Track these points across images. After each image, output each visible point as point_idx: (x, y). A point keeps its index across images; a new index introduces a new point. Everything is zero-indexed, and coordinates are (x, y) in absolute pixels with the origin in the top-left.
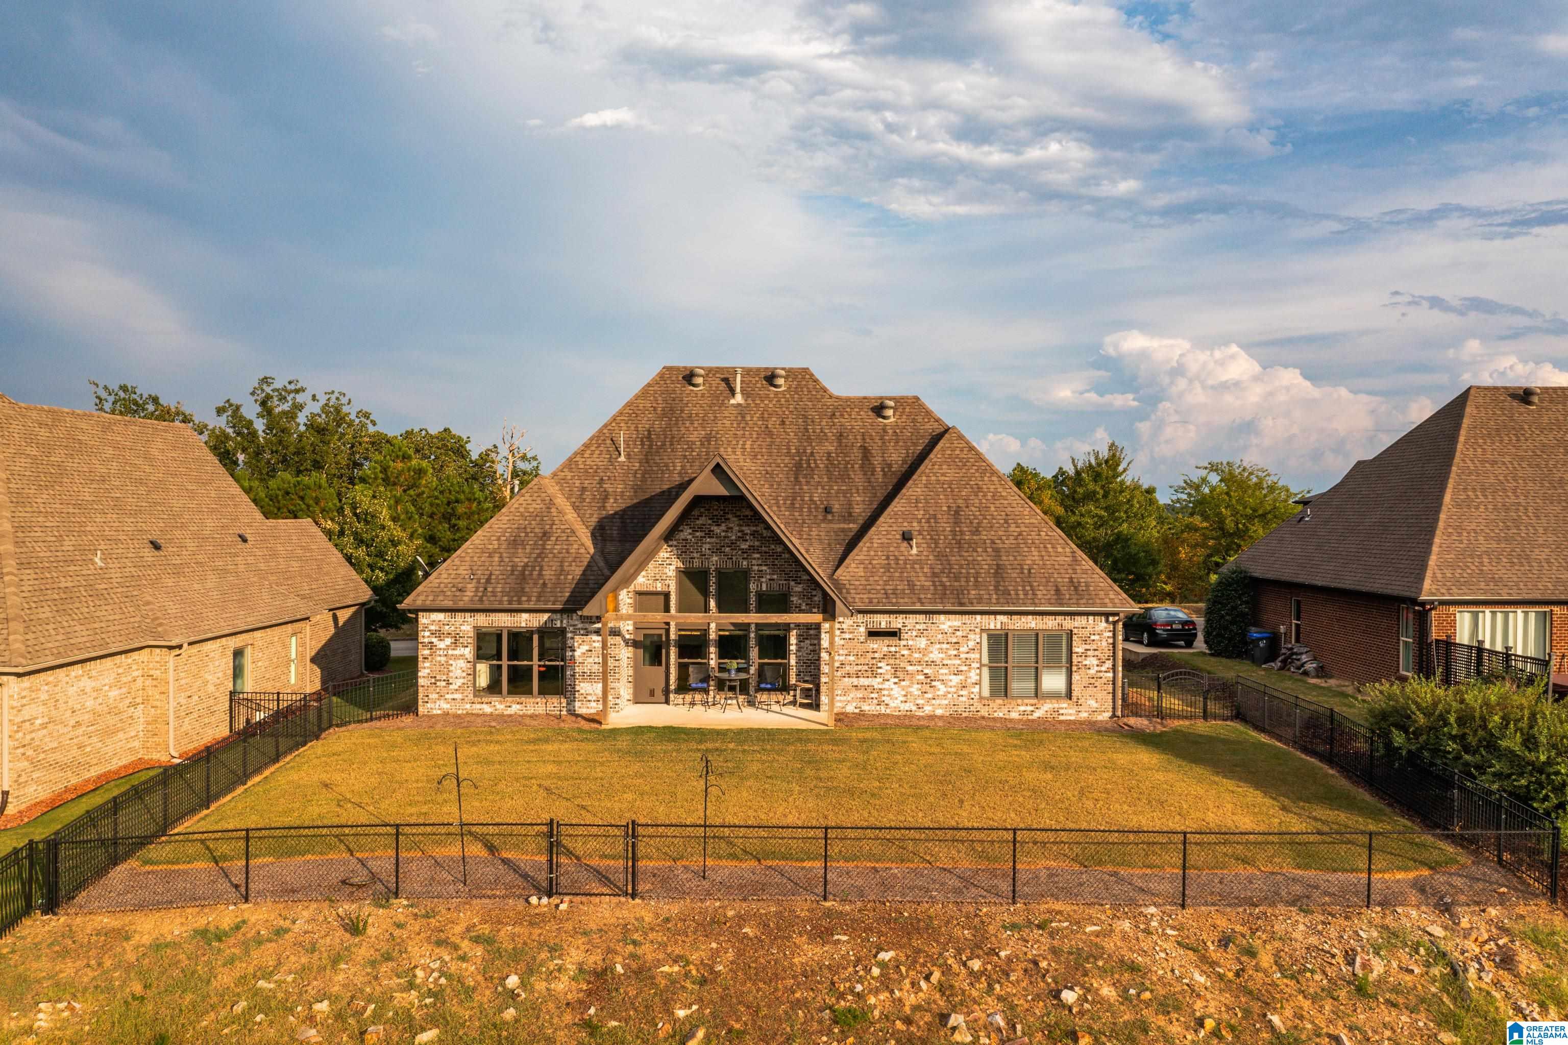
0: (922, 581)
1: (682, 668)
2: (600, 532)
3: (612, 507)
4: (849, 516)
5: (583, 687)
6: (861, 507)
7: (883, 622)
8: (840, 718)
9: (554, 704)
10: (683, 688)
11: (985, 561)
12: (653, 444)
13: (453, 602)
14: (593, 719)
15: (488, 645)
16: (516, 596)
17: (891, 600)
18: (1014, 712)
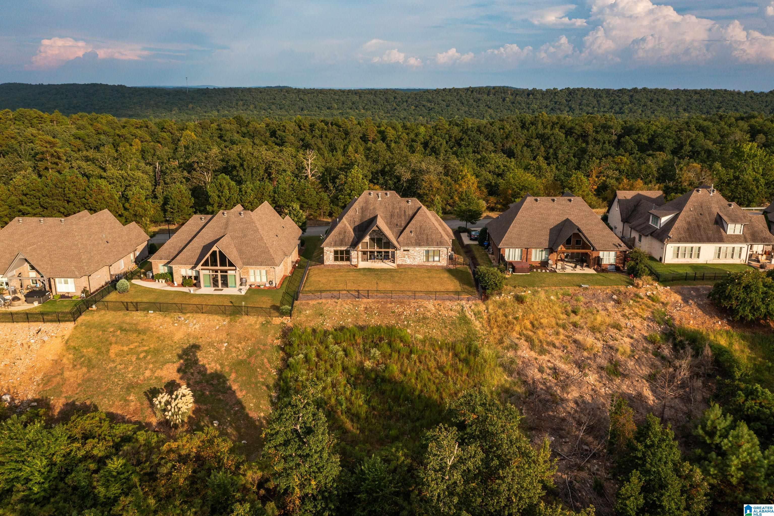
0: (413, 241)
1: (370, 256)
2: (354, 230)
3: (357, 224)
4: (401, 226)
5: (353, 260)
6: (403, 225)
7: (406, 248)
8: (398, 265)
9: (348, 263)
10: (370, 259)
11: (425, 237)
12: (363, 210)
13: (330, 245)
14: (356, 266)
15: (336, 252)
16: (341, 245)
17: (408, 245)
18: (429, 264)
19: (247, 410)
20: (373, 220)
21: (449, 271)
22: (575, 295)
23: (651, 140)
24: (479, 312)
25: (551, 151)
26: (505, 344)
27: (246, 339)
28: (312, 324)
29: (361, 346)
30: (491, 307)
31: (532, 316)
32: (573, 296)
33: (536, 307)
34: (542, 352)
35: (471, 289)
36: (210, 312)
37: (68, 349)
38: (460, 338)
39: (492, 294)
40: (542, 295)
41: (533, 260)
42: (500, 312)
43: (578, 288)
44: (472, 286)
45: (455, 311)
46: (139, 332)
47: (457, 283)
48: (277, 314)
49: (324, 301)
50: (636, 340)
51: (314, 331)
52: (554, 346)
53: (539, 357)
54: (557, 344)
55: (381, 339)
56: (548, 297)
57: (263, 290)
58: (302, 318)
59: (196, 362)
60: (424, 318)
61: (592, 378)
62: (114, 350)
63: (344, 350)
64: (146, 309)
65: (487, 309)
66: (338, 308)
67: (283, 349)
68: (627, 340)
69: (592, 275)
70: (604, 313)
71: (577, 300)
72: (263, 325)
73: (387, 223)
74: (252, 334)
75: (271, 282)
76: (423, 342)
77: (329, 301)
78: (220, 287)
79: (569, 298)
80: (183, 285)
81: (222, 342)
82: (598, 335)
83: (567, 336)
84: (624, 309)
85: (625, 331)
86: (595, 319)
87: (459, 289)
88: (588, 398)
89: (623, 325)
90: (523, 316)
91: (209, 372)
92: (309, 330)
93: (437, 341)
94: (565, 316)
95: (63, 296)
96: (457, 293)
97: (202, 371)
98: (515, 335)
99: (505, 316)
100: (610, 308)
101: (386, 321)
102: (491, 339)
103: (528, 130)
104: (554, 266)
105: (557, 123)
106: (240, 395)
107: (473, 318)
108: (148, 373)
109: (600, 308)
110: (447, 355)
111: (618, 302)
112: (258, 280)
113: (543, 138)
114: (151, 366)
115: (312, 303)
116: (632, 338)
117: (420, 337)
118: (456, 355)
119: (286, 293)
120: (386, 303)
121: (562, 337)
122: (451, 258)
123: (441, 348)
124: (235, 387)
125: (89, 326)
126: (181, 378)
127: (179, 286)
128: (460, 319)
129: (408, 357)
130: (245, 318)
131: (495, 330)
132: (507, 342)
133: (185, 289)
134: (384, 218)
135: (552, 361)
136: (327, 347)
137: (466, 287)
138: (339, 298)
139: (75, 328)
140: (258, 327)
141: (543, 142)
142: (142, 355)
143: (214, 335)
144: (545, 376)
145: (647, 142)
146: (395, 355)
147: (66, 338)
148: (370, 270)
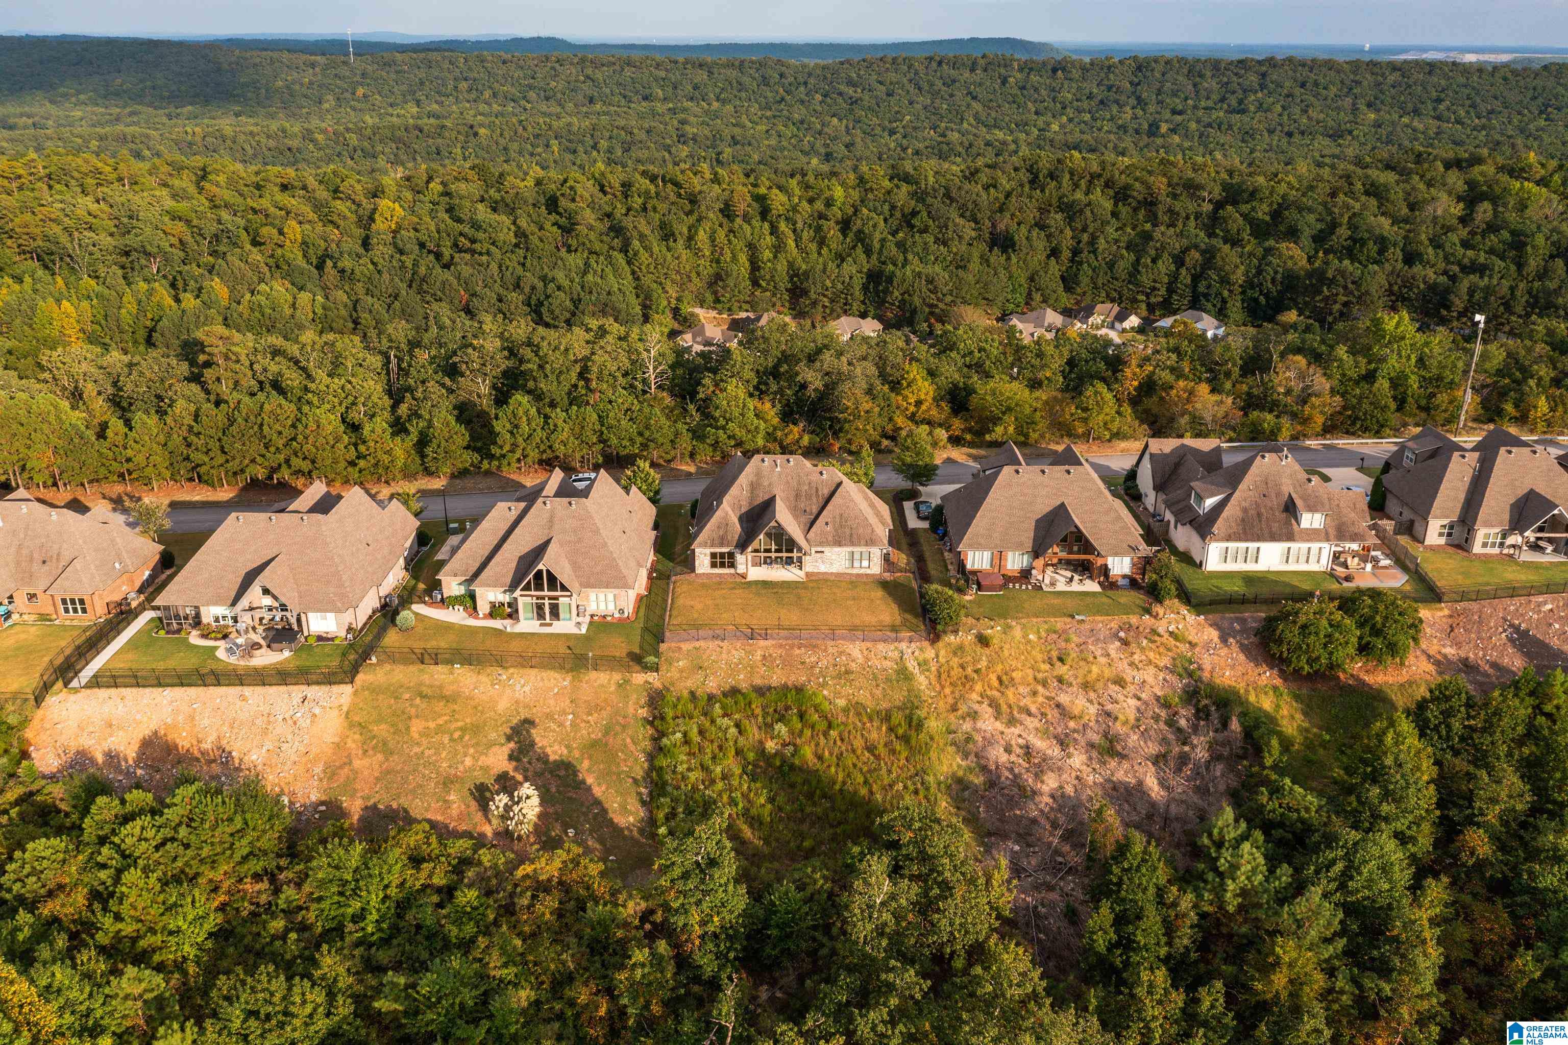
0: (830, 538)
1: (765, 561)
2: (741, 519)
3: (744, 510)
4: (811, 514)
5: (739, 566)
6: (815, 510)
7: (819, 549)
8: (807, 574)
9: (732, 571)
11: (848, 531)
12: (754, 487)
13: (704, 545)
14: (744, 576)
15: (713, 555)
16: (722, 545)
17: (821, 544)
18: (855, 571)
19: (611, 815)
20: (769, 504)
21: (885, 585)
22: (1064, 631)
23: (1276, 215)
24: (926, 662)
25: (1085, 237)
26: (960, 712)
27: (598, 708)
28: (689, 683)
29: (760, 719)
30: (942, 653)
31: (999, 667)
32: (1062, 634)
33: (1006, 653)
34: (1012, 722)
35: (914, 621)
36: (543, 666)
37: (351, 726)
38: (898, 703)
39: (945, 632)
40: (1017, 632)
41: (1009, 567)
42: (955, 661)
43: (1069, 620)
44: (916, 616)
45: (891, 659)
46: (448, 699)
47: (895, 608)
48: (638, 668)
49: (702, 643)
50: (1146, 704)
51: (692, 694)
52: (1030, 714)
53: (1006, 731)
54: (1033, 709)
55: (787, 708)
56: (1025, 636)
57: (611, 624)
58: (673, 674)
59: (532, 744)
60: (847, 672)
61: (1078, 760)
62: (417, 726)
63: (737, 725)
64: (450, 662)
65: (937, 656)
66: (724, 656)
67: (651, 723)
68: (1133, 702)
69: (1094, 594)
70: (1103, 660)
71: (1067, 641)
72: (620, 686)
73: (789, 508)
74: (606, 700)
75: (621, 611)
76: (846, 710)
77: (712, 645)
78: (548, 621)
79: (1055, 636)
80: (491, 615)
81: (564, 713)
82: (1092, 695)
83: (1048, 698)
84: (1133, 654)
85: (1131, 689)
86: (1090, 672)
87: (898, 620)
88: (1069, 790)
89: (1129, 679)
90: (988, 668)
91: (552, 758)
92: (685, 693)
93: (865, 708)
94: (1046, 667)
95: (320, 638)
96: (894, 629)
97: (543, 759)
98: (975, 696)
99: (963, 667)
100: (1113, 653)
101: (793, 678)
102: (941, 704)
103: (1042, 191)
104: (1040, 577)
105: (1100, 176)
106: (598, 791)
107: (917, 671)
108: (468, 761)
109: (1098, 653)
110: (879, 729)
111: (1125, 643)
112: (602, 607)
113: (1070, 211)
114: (472, 751)
115: (685, 646)
116: (1139, 699)
117: (841, 703)
118: (891, 729)
119: (646, 629)
120: (792, 647)
121: (1040, 699)
122: (886, 558)
123: (871, 720)
124: (590, 781)
125: (375, 690)
126: (516, 769)
127: (485, 617)
128: (898, 672)
129: (826, 734)
130: (593, 675)
131: (948, 690)
132: (963, 709)
133: (497, 624)
134: (786, 500)
135: (1024, 735)
136: (713, 721)
137: (908, 616)
138: (723, 640)
139: (355, 693)
140: (612, 689)
141: (1070, 219)
142: (457, 735)
143: (552, 702)
144: (1013, 758)
145: (1267, 218)
146: (808, 733)
147: (345, 709)
148: (765, 584)
